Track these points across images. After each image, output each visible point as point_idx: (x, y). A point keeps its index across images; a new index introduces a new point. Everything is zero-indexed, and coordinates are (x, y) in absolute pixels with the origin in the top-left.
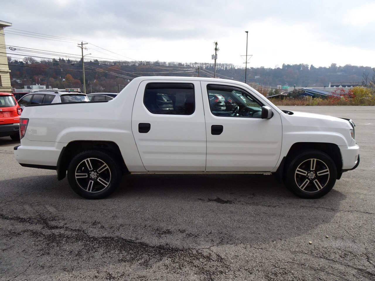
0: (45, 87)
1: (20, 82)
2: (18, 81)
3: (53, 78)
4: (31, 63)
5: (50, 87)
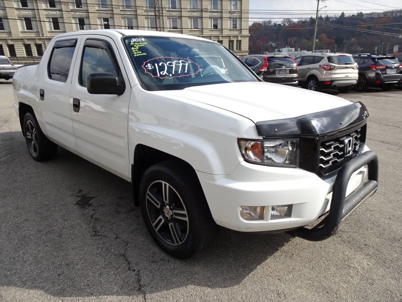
0: (293, 49)
1: (275, 45)
2: (273, 44)
3: (307, 39)
4: (288, 25)
5: (299, 49)
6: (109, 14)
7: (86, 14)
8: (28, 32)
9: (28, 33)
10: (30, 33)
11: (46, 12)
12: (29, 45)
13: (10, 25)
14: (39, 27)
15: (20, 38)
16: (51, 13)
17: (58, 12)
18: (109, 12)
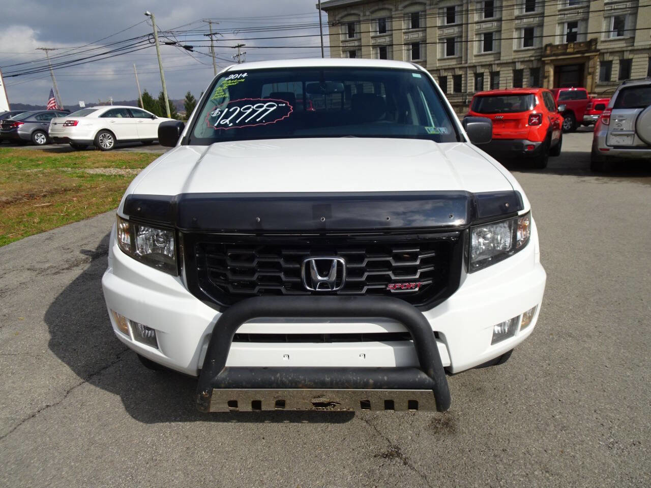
6: (581, 13)
7: (539, 21)
8: (448, 59)
9: (447, 61)
10: (450, 61)
11: (476, 27)
12: (446, 77)
13: (428, 51)
14: (463, 50)
15: (435, 69)
16: (484, 26)
17: (495, 24)
18: (580, 11)
